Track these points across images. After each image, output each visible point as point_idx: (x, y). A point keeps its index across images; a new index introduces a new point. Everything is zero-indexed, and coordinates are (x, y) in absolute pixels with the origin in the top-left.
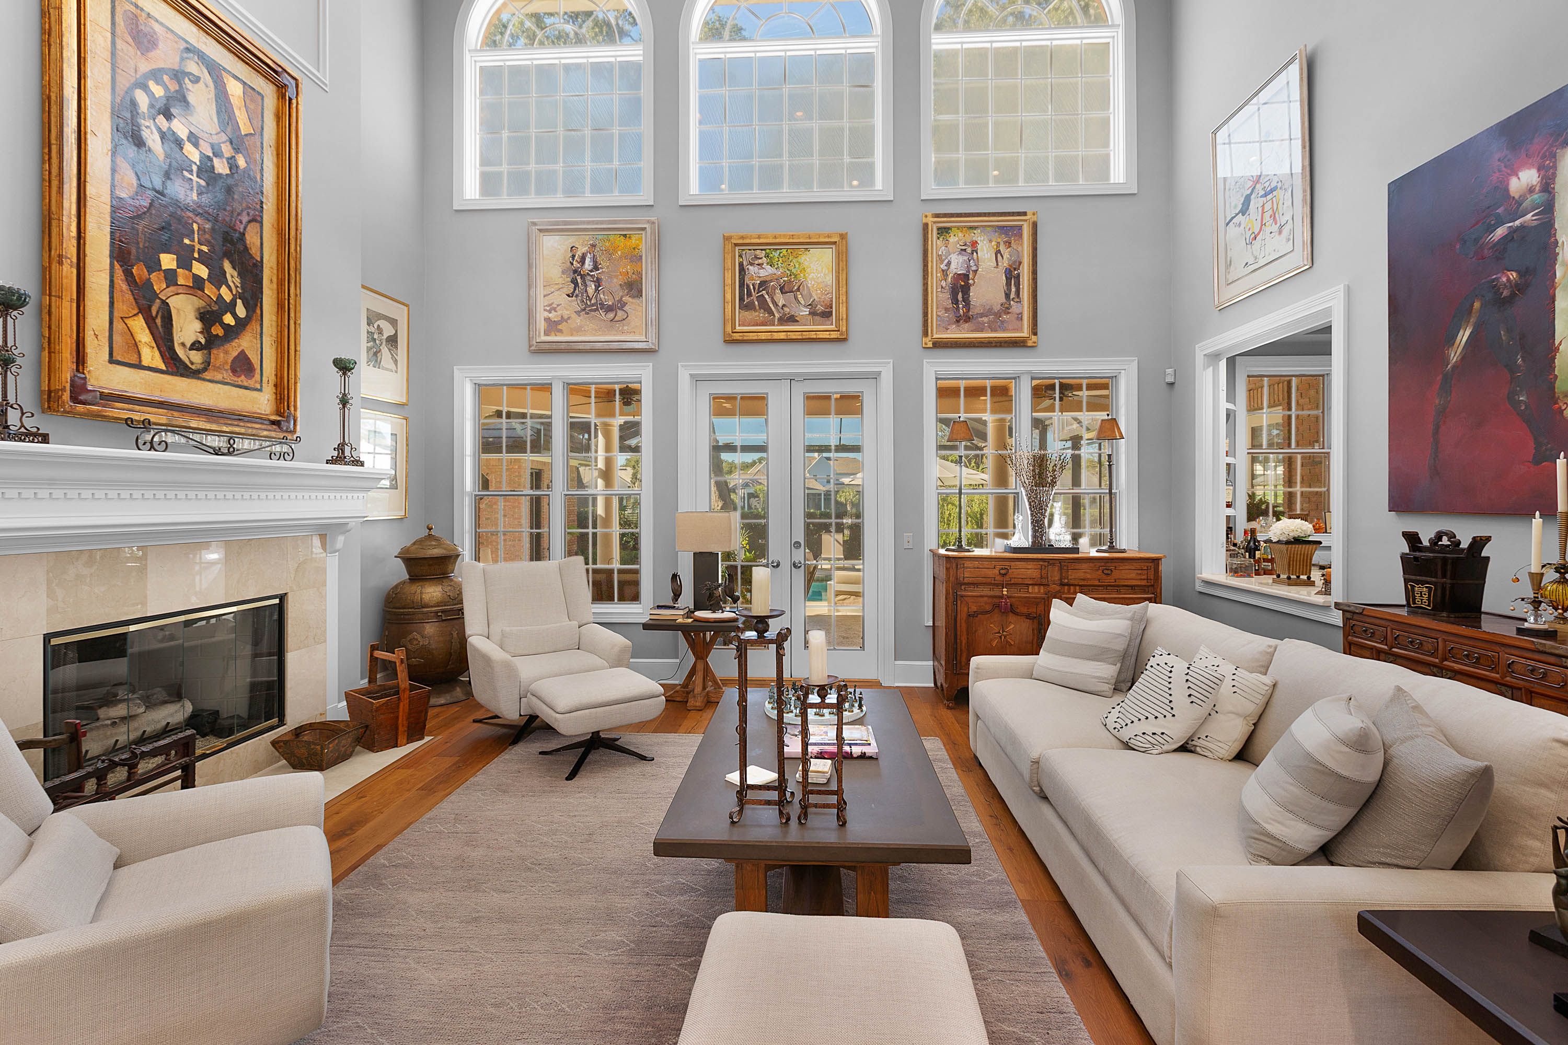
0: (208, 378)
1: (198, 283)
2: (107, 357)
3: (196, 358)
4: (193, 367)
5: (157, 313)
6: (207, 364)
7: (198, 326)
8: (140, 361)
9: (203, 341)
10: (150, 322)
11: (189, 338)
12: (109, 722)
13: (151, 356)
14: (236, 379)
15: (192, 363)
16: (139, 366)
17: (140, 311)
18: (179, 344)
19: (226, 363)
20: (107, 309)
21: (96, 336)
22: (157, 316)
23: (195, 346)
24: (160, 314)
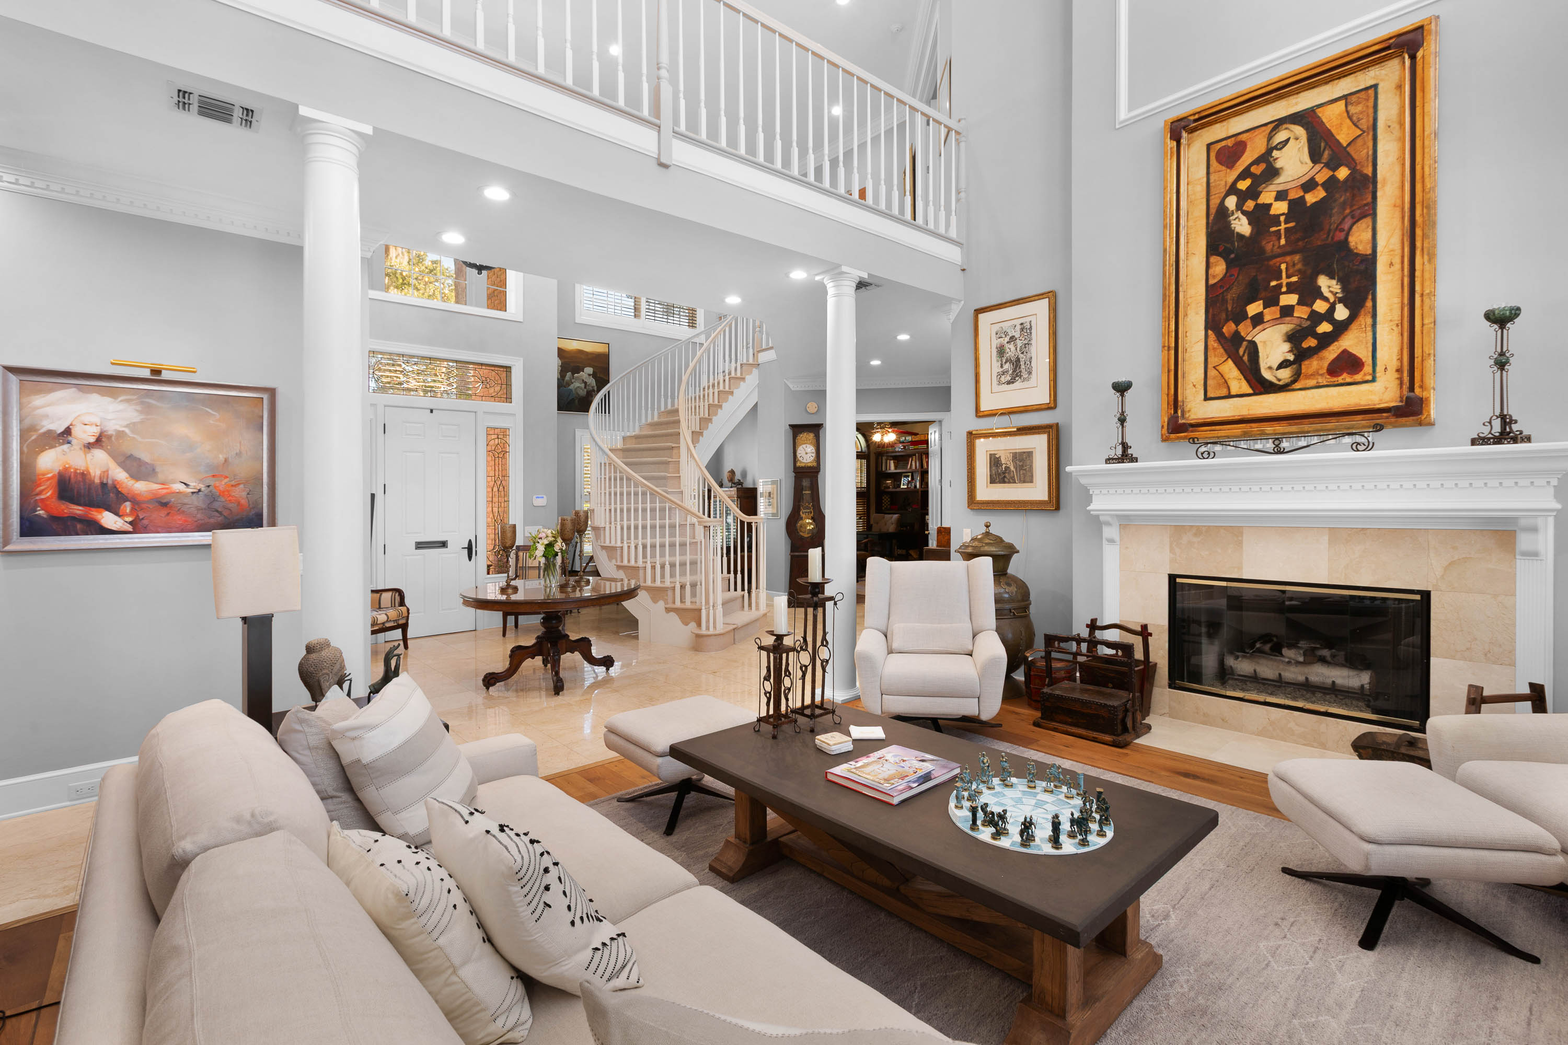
0: (1298, 387)
1: (1287, 311)
2: (1202, 397)
3: (1285, 375)
4: (1281, 383)
5: (1244, 353)
6: (1297, 377)
7: (1287, 346)
8: (1229, 392)
9: (1291, 357)
10: (1238, 363)
11: (1276, 360)
12: (1287, 660)
13: (1238, 384)
14: (1335, 379)
15: (1279, 380)
16: (1229, 396)
17: (1229, 357)
18: (1266, 369)
19: (1322, 368)
20: (1202, 365)
21: (1194, 386)
22: (1244, 355)
23: (1283, 365)
24: (1247, 352)
